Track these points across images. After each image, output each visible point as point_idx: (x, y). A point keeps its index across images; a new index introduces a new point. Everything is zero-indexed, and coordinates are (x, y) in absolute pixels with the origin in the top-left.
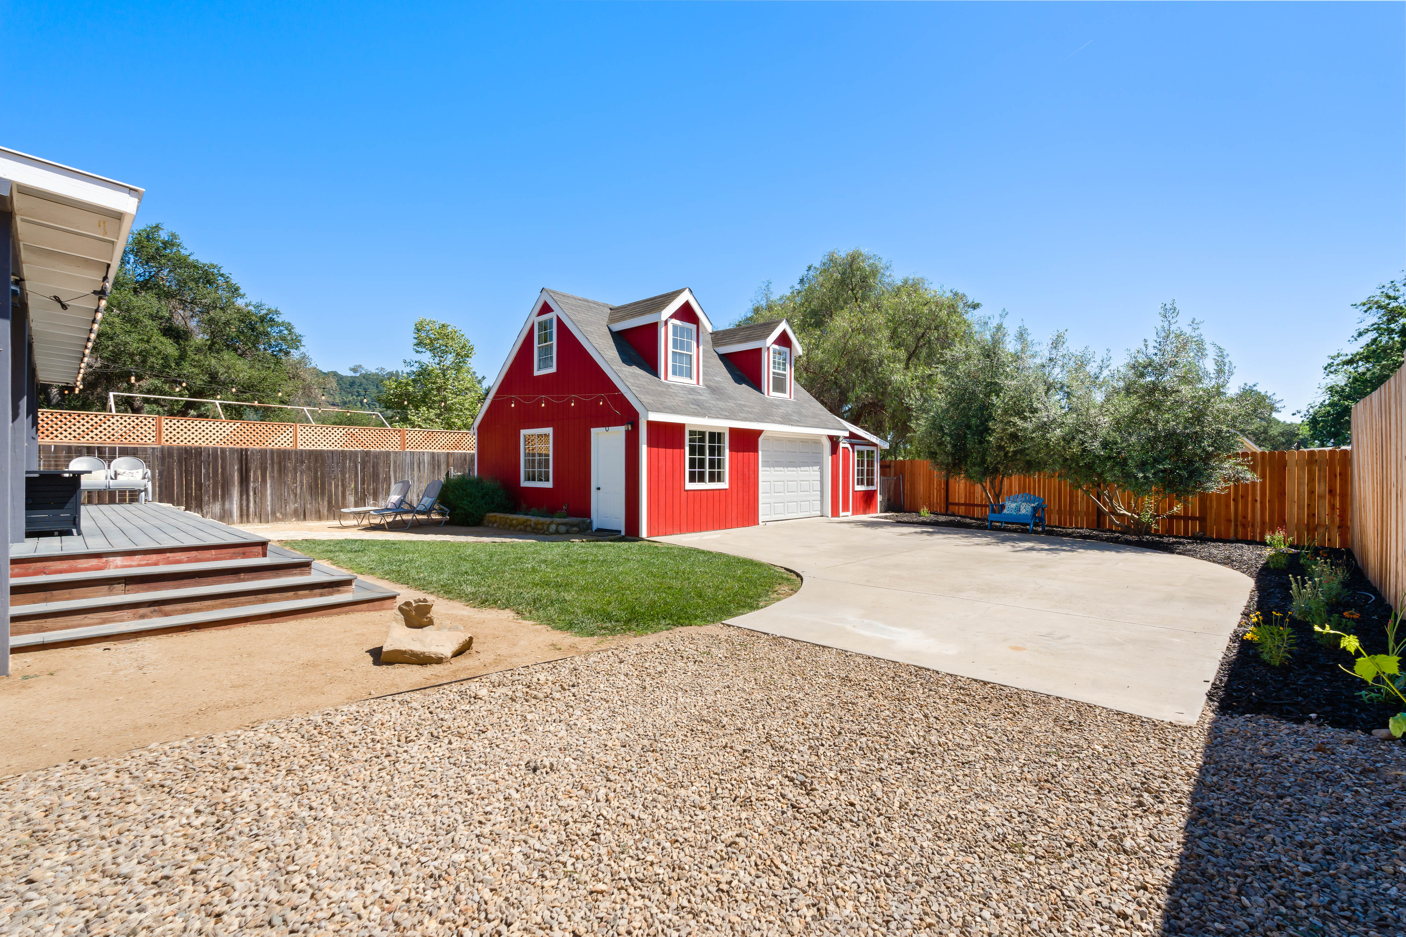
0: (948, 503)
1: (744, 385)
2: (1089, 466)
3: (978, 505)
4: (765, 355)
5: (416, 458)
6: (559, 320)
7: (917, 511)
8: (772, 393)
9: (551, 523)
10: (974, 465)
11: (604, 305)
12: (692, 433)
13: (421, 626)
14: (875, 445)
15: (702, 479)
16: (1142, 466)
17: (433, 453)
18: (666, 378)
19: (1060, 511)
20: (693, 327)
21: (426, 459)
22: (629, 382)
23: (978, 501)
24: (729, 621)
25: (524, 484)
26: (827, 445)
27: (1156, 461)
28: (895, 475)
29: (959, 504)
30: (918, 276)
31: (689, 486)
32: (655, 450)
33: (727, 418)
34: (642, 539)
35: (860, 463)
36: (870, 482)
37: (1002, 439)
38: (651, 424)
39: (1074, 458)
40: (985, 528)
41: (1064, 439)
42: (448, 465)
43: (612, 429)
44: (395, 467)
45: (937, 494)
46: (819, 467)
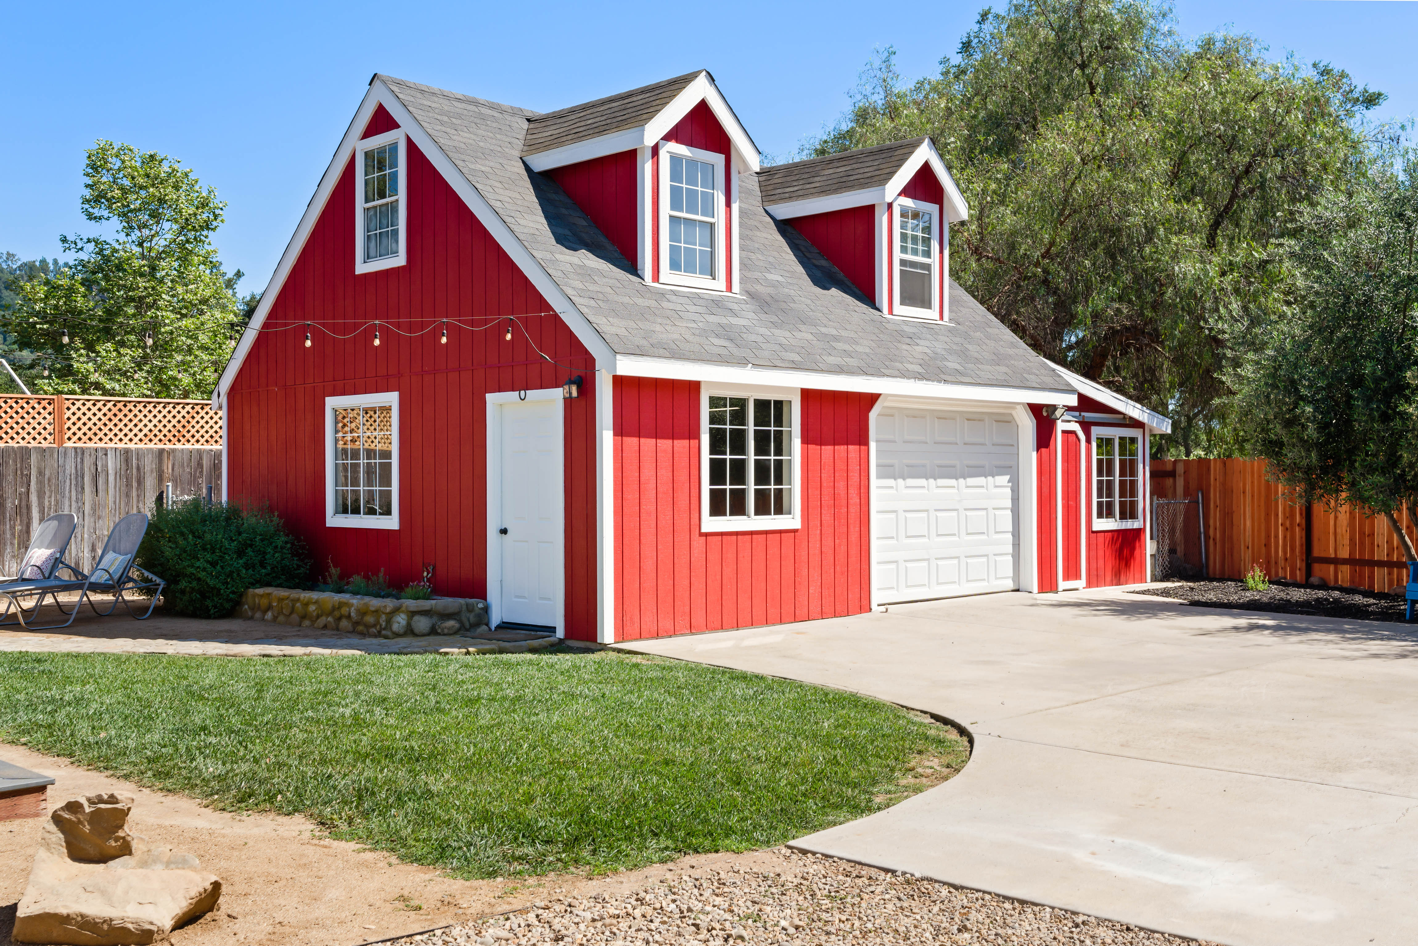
0: (1310, 559)
1: (834, 291)
3: (1381, 564)
4: (882, 221)
5: (88, 462)
6: (412, 147)
7: (1239, 578)
8: (899, 309)
9: (397, 610)
10: (1371, 469)
11: (515, 112)
12: (715, 402)
13: (103, 859)
14: (1137, 424)
15: (739, 509)
17: (127, 451)
18: (656, 278)
20: (718, 159)
21: (112, 463)
22: (573, 286)
23: (1381, 554)
24: (805, 841)
25: (334, 520)
26: (1028, 425)
28: (1187, 493)
29: (1336, 561)
30: (1235, 33)
31: (711, 524)
32: (631, 442)
33: (796, 367)
34: (604, 648)
35: (1105, 467)
36: (1129, 511)
38: (620, 383)
40: (1400, 617)
42: (160, 479)
43: (532, 394)
44: (40, 483)
45: (1285, 538)
46: (1008, 477)
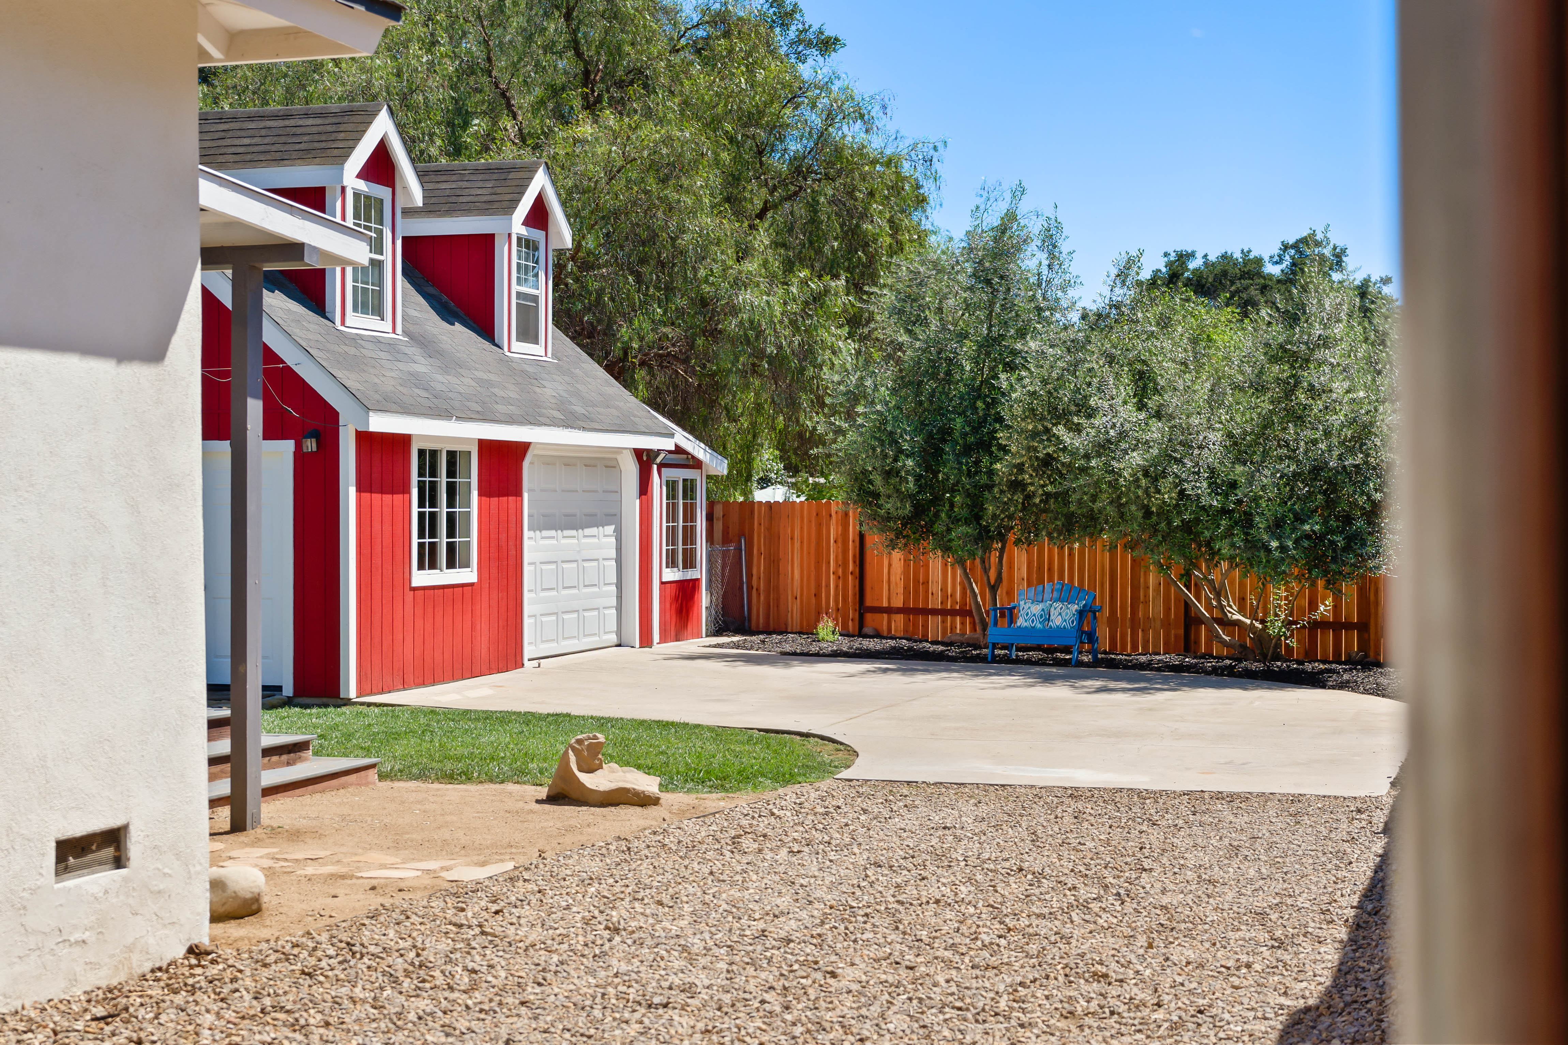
0: (863, 609)
1: (458, 327)
2: (1187, 527)
3: (935, 612)
4: (502, 251)
7: (808, 632)
8: (516, 346)
10: (956, 521)
12: (422, 454)
13: (590, 771)
14: (697, 464)
15: (435, 562)
16: (1277, 526)
18: (343, 323)
19: (1112, 621)
20: (387, 192)
23: (935, 603)
24: (841, 777)
26: (631, 469)
27: (1299, 519)
28: (726, 538)
29: (889, 611)
34: (348, 702)
35: (672, 513)
36: (689, 560)
37: (1020, 468)
39: (1164, 513)
41: (1146, 474)
45: (837, 587)
46: (613, 527)
